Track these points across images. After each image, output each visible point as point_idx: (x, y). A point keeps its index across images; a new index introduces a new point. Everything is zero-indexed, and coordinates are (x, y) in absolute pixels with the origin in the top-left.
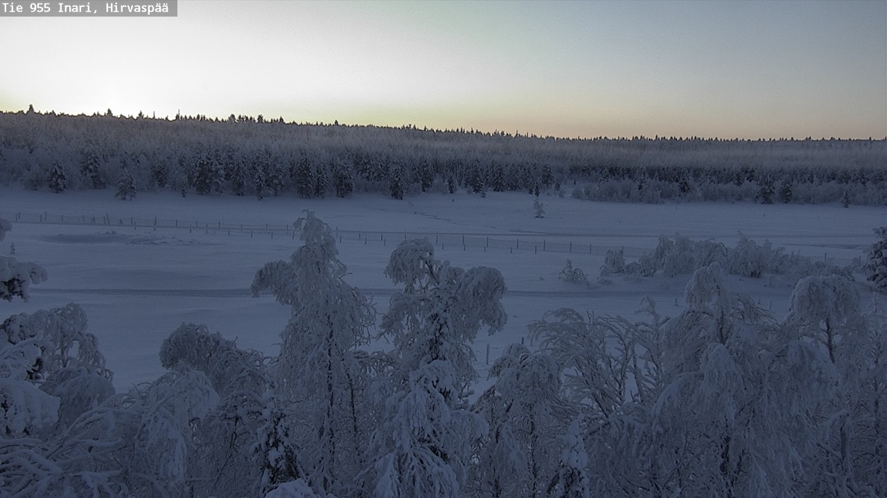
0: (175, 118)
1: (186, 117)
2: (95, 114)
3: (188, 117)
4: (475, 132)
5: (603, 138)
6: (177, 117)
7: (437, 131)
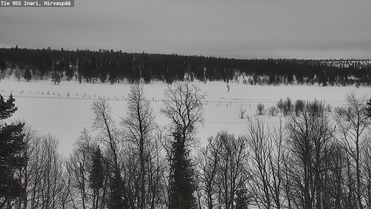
0: (76, 50)
1: (81, 50)
2: (43, 49)
3: (82, 50)
4: (201, 56)
5: (255, 59)
6: (78, 50)
7: (186, 56)
